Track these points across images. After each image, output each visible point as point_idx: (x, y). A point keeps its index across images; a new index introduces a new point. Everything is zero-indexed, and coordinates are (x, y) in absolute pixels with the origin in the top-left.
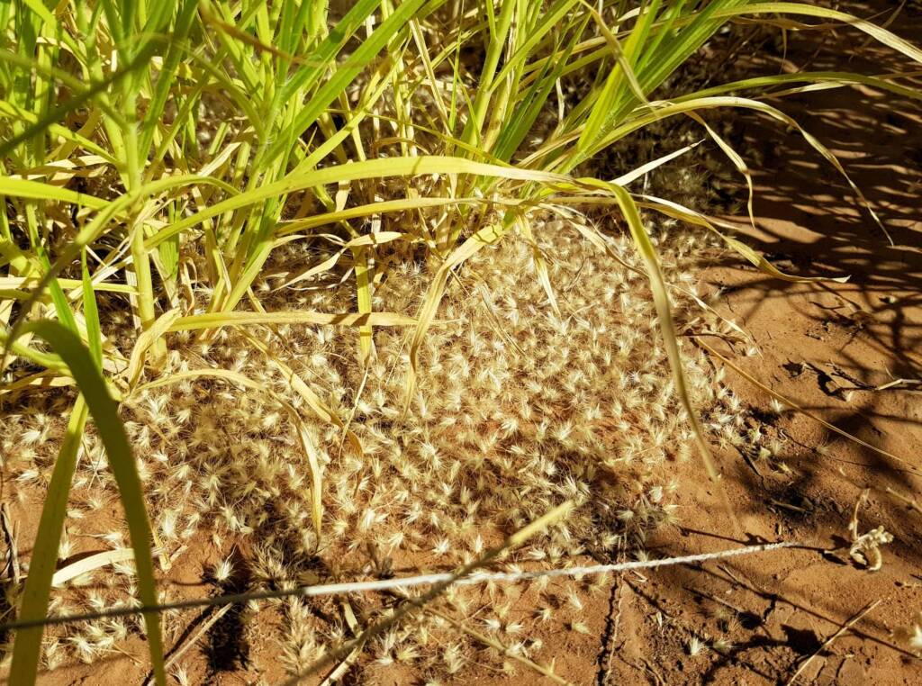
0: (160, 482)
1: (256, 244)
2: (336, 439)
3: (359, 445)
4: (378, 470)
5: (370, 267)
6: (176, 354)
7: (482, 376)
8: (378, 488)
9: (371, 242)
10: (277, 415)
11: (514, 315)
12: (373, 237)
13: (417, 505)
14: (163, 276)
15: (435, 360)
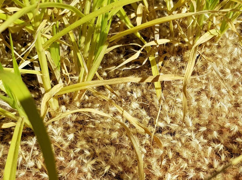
0: (62, 171)
1: (98, 48)
2: (148, 142)
3: (160, 142)
4: (171, 155)
5: (156, 56)
6: (63, 107)
7: (217, 106)
8: (171, 164)
9: (156, 44)
10: (117, 132)
11: (230, 77)
12: (156, 42)
13: (192, 170)
14: (53, 67)
15: (193, 101)
